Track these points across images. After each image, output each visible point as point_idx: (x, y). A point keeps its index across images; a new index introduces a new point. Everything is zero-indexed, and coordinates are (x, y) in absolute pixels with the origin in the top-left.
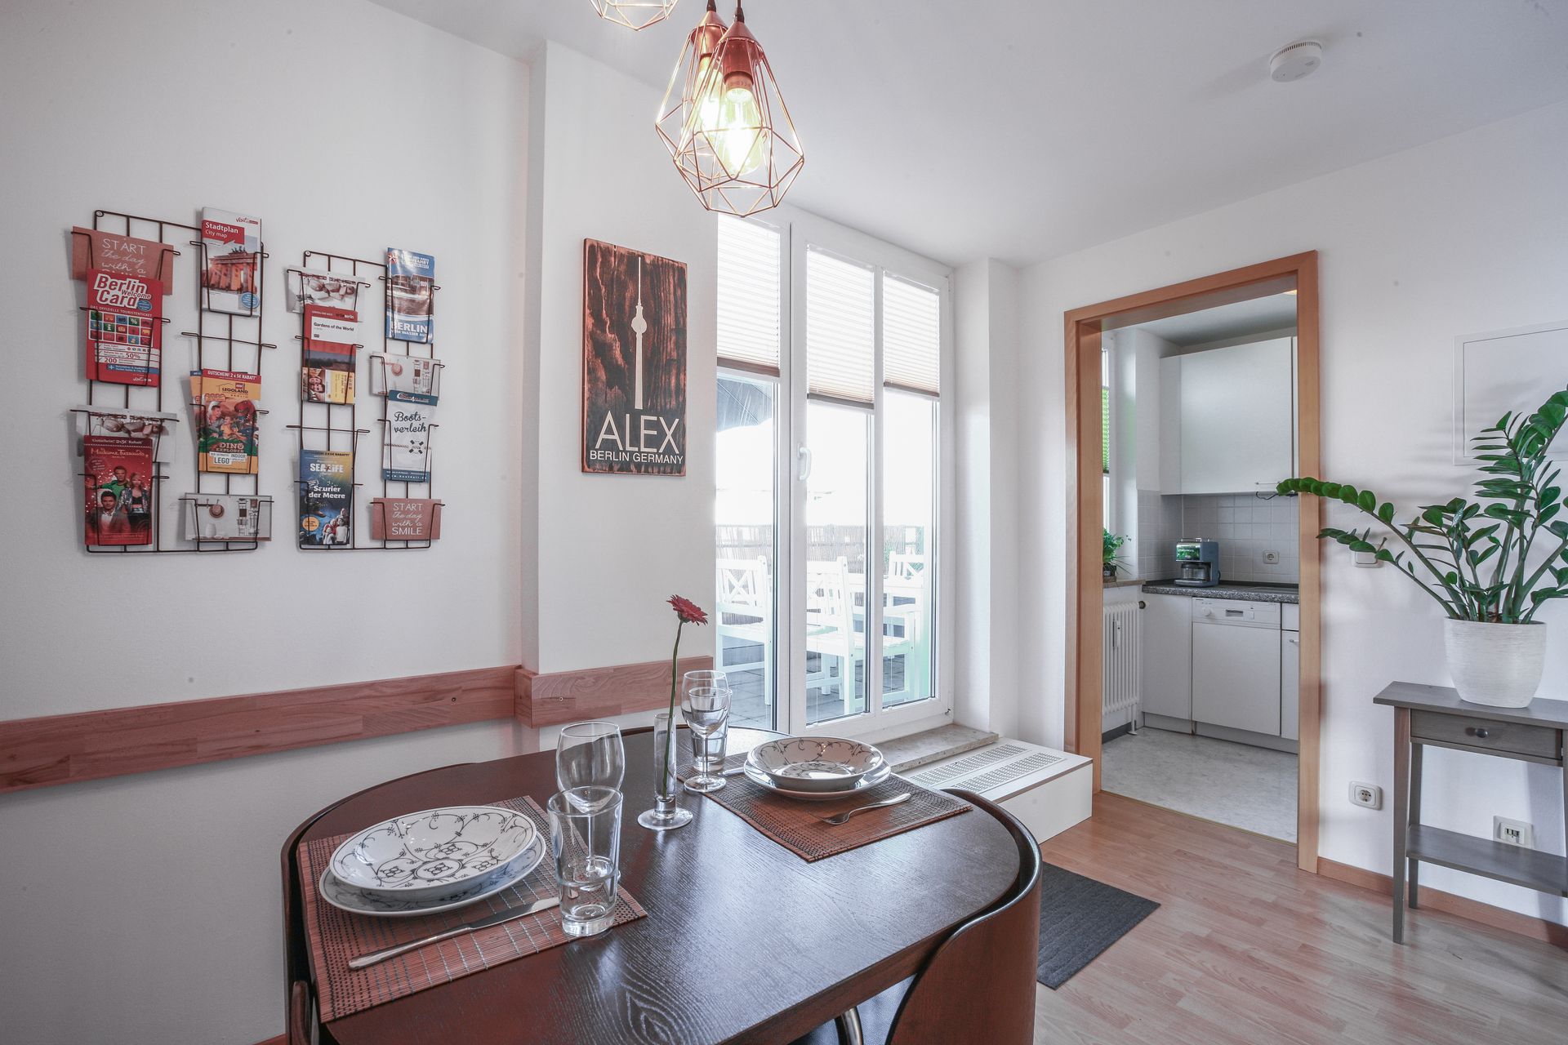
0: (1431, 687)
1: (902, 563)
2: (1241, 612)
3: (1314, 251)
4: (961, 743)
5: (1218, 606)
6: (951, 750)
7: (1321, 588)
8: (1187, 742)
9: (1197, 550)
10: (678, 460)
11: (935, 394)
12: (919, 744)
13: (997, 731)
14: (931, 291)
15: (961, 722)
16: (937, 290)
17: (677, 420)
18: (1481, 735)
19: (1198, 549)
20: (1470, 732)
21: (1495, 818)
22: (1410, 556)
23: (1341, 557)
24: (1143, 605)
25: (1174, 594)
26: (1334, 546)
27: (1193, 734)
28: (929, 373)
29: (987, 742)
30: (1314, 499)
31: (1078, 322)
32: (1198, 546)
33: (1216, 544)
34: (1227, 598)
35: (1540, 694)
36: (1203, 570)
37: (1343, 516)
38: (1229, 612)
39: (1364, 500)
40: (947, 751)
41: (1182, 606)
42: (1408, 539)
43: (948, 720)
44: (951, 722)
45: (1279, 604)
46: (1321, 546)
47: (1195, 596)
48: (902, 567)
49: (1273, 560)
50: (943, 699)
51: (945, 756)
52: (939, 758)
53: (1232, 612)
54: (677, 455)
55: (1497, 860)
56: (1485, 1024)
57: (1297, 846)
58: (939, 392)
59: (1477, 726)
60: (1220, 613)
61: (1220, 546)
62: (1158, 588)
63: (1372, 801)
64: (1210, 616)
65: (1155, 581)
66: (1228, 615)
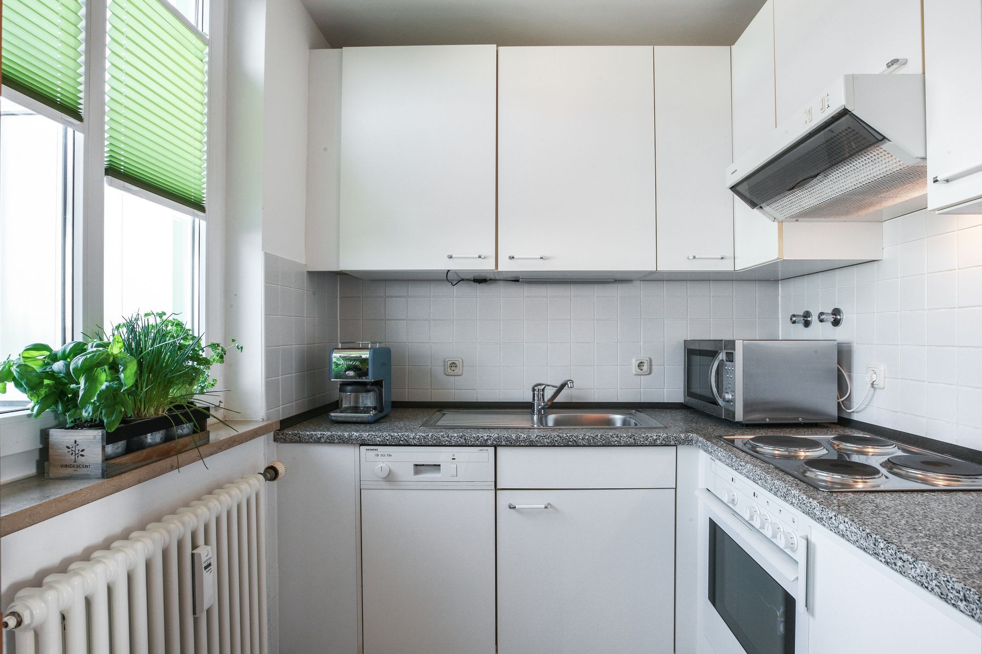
2: (437, 466)
5: (401, 458)
9: (365, 362)
19: (366, 360)
25: (330, 441)
32: (365, 355)
33: (388, 350)
34: (415, 445)
36: (372, 393)
38: (419, 468)
41: (343, 463)
45: (493, 448)
47: (363, 444)
49: (457, 371)
53: (423, 466)
60: (405, 472)
61: (391, 353)
62: (302, 432)
64: (390, 478)
66: (417, 472)
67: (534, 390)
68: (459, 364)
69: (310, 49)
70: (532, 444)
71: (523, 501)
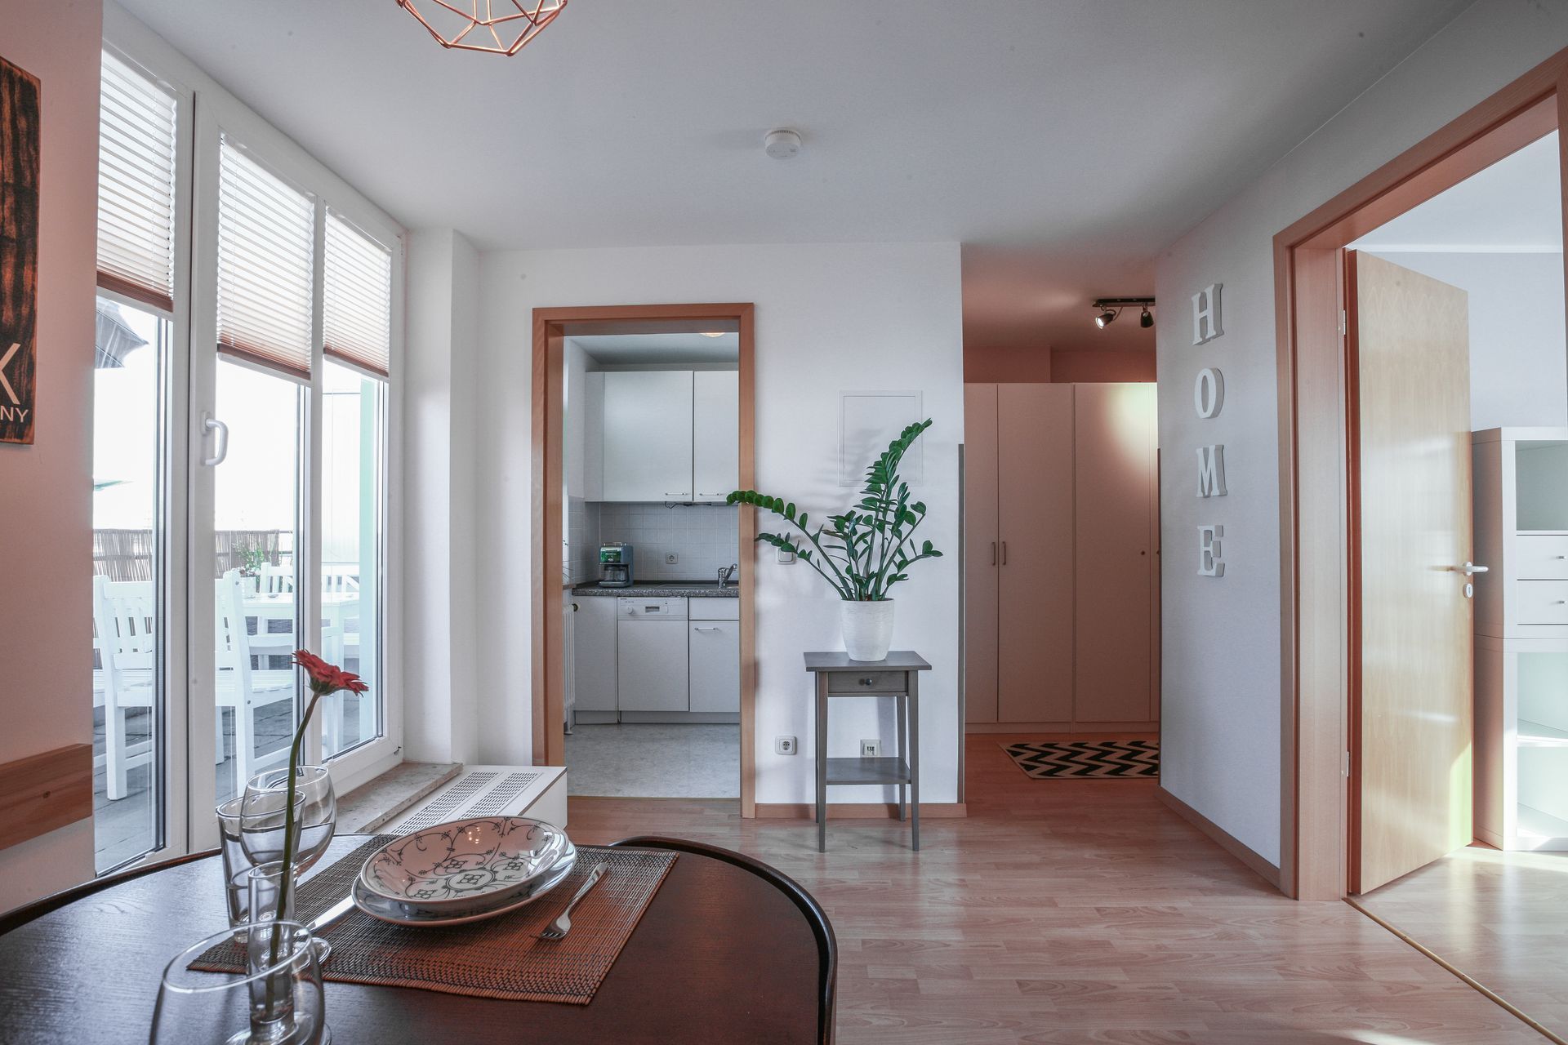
0: (827, 653)
1: (281, 578)
2: (658, 608)
3: (752, 304)
4: (425, 783)
5: (639, 604)
6: (417, 794)
7: (755, 582)
8: (614, 730)
9: (619, 553)
10: (16, 416)
11: (382, 373)
12: (373, 797)
13: (459, 760)
14: (382, 249)
15: (412, 757)
16: (388, 249)
17: (15, 347)
18: (868, 684)
20: (862, 682)
21: (861, 741)
22: (816, 556)
23: (769, 554)
24: (576, 608)
25: (601, 595)
26: (765, 547)
27: (619, 723)
28: (375, 343)
29: (453, 774)
30: (750, 508)
31: (547, 322)
32: (619, 549)
33: (632, 547)
34: (645, 596)
35: (892, 648)
36: (622, 572)
37: (772, 522)
38: (648, 609)
39: (786, 510)
40: (413, 796)
41: (607, 605)
42: (815, 539)
43: (398, 760)
44: (400, 761)
45: (689, 598)
46: (756, 547)
47: (618, 596)
48: (281, 583)
49: (674, 561)
50: (393, 735)
51: (410, 804)
52: (404, 807)
53: (650, 608)
54: (15, 406)
55: (863, 770)
56: (886, 889)
57: (740, 800)
58: (387, 370)
59: (865, 677)
60: (641, 610)
61: (634, 549)
62: (586, 590)
63: (790, 749)
64: (632, 614)
65: (585, 583)
66: (647, 612)
67: (719, 572)
68: (675, 556)
69: (586, 372)
70: (707, 596)
71: (702, 626)
